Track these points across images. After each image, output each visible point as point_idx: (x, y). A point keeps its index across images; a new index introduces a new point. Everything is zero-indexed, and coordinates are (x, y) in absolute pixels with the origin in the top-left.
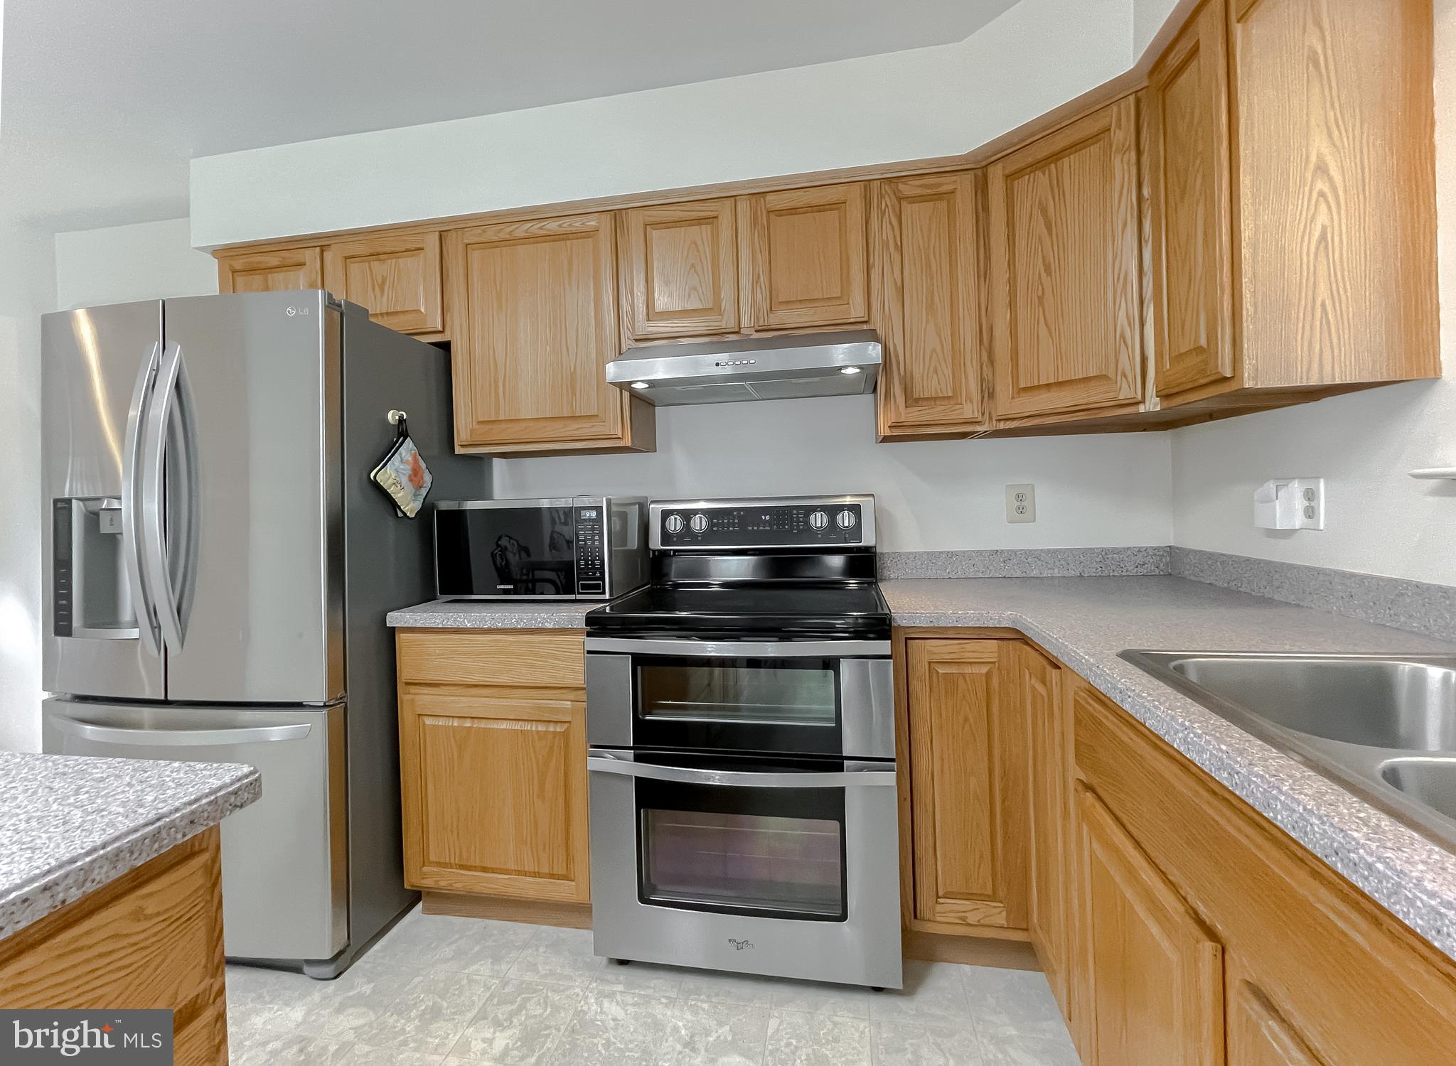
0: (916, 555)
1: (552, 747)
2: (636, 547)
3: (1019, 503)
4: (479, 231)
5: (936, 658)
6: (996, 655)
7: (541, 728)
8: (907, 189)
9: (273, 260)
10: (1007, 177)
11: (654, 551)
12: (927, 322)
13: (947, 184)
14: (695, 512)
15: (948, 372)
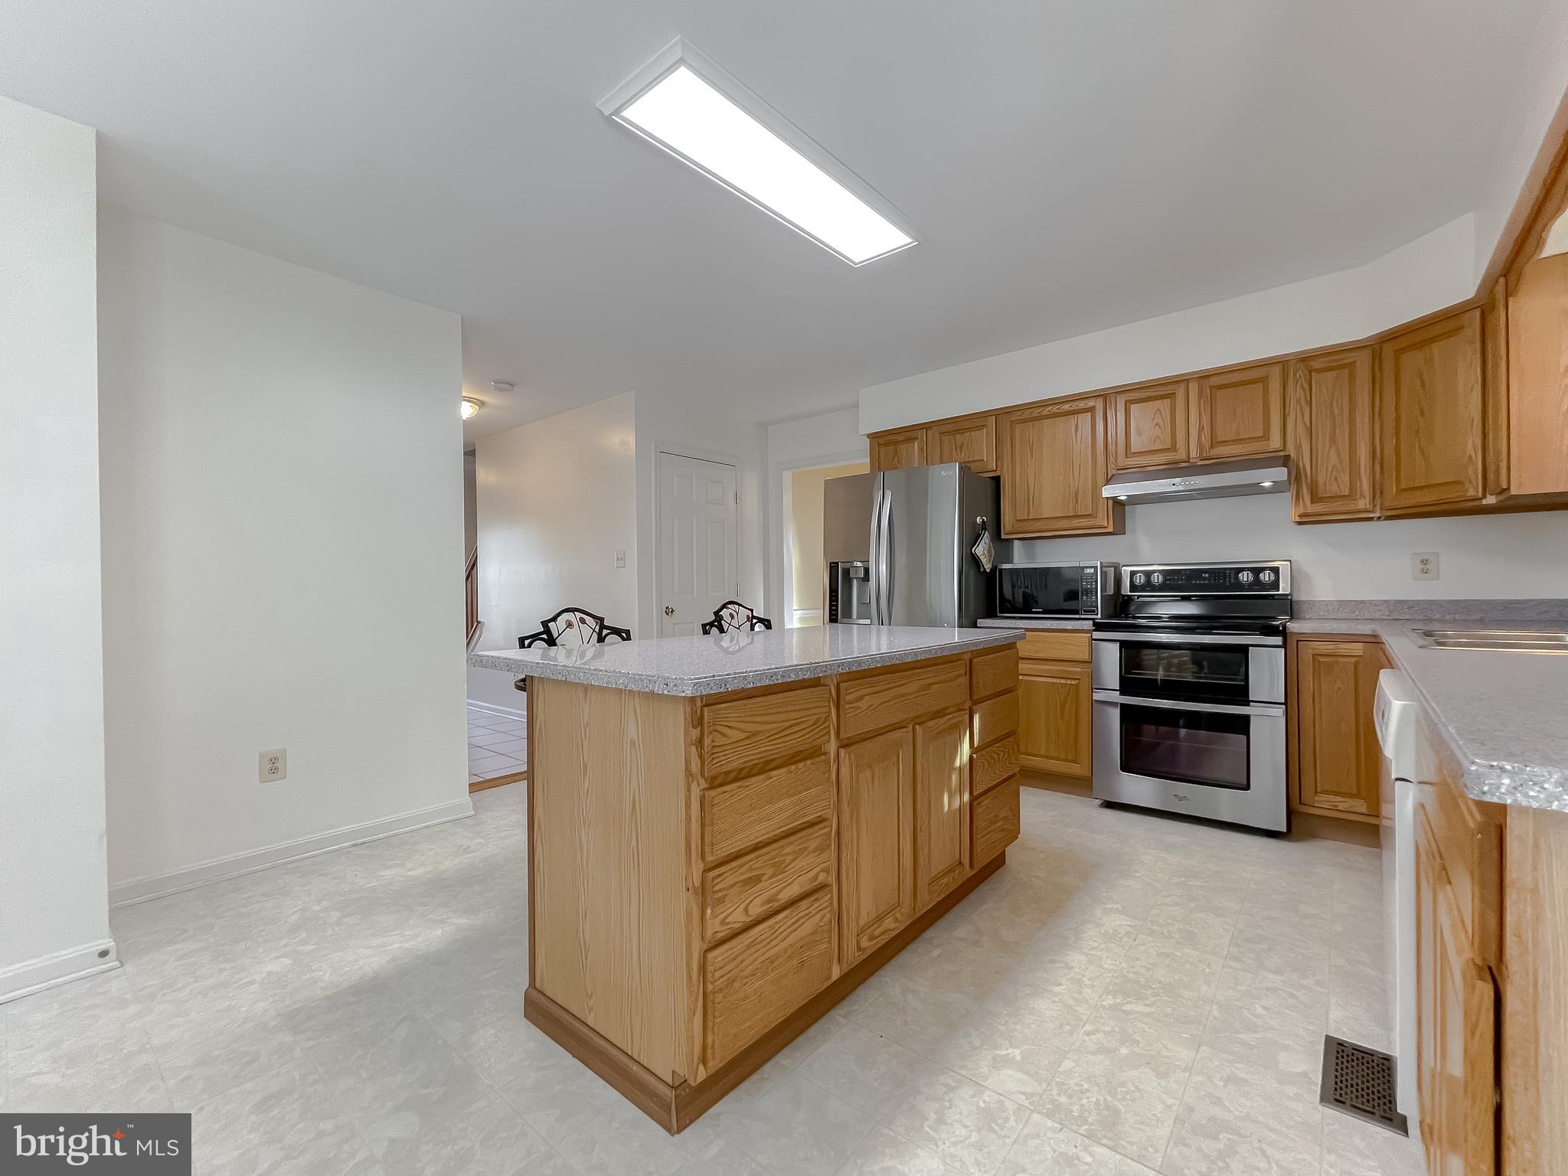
0: (1327, 603)
1: (1069, 692)
2: (1112, 593)
3: (1423, 566)
4: (1019, 413)
5: (1317, 652)
6: (1361, 651)
7: (1063, 681)
8: (1316, 365)
9: (900, 438)
10: (1396, 351)
11: (1124, 596)
12: (1330, 447)
13: (1349, 358)
14: (1154, 572)
15: (1347, 479)
